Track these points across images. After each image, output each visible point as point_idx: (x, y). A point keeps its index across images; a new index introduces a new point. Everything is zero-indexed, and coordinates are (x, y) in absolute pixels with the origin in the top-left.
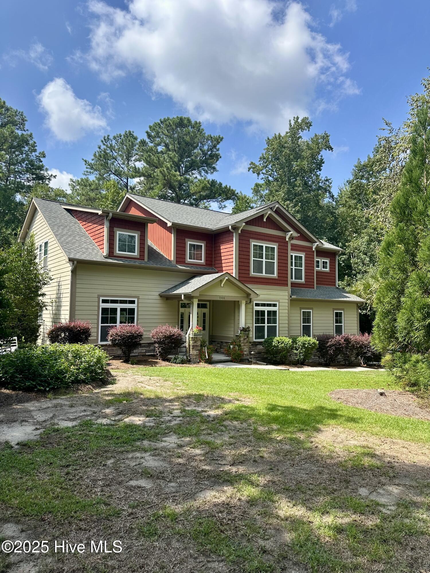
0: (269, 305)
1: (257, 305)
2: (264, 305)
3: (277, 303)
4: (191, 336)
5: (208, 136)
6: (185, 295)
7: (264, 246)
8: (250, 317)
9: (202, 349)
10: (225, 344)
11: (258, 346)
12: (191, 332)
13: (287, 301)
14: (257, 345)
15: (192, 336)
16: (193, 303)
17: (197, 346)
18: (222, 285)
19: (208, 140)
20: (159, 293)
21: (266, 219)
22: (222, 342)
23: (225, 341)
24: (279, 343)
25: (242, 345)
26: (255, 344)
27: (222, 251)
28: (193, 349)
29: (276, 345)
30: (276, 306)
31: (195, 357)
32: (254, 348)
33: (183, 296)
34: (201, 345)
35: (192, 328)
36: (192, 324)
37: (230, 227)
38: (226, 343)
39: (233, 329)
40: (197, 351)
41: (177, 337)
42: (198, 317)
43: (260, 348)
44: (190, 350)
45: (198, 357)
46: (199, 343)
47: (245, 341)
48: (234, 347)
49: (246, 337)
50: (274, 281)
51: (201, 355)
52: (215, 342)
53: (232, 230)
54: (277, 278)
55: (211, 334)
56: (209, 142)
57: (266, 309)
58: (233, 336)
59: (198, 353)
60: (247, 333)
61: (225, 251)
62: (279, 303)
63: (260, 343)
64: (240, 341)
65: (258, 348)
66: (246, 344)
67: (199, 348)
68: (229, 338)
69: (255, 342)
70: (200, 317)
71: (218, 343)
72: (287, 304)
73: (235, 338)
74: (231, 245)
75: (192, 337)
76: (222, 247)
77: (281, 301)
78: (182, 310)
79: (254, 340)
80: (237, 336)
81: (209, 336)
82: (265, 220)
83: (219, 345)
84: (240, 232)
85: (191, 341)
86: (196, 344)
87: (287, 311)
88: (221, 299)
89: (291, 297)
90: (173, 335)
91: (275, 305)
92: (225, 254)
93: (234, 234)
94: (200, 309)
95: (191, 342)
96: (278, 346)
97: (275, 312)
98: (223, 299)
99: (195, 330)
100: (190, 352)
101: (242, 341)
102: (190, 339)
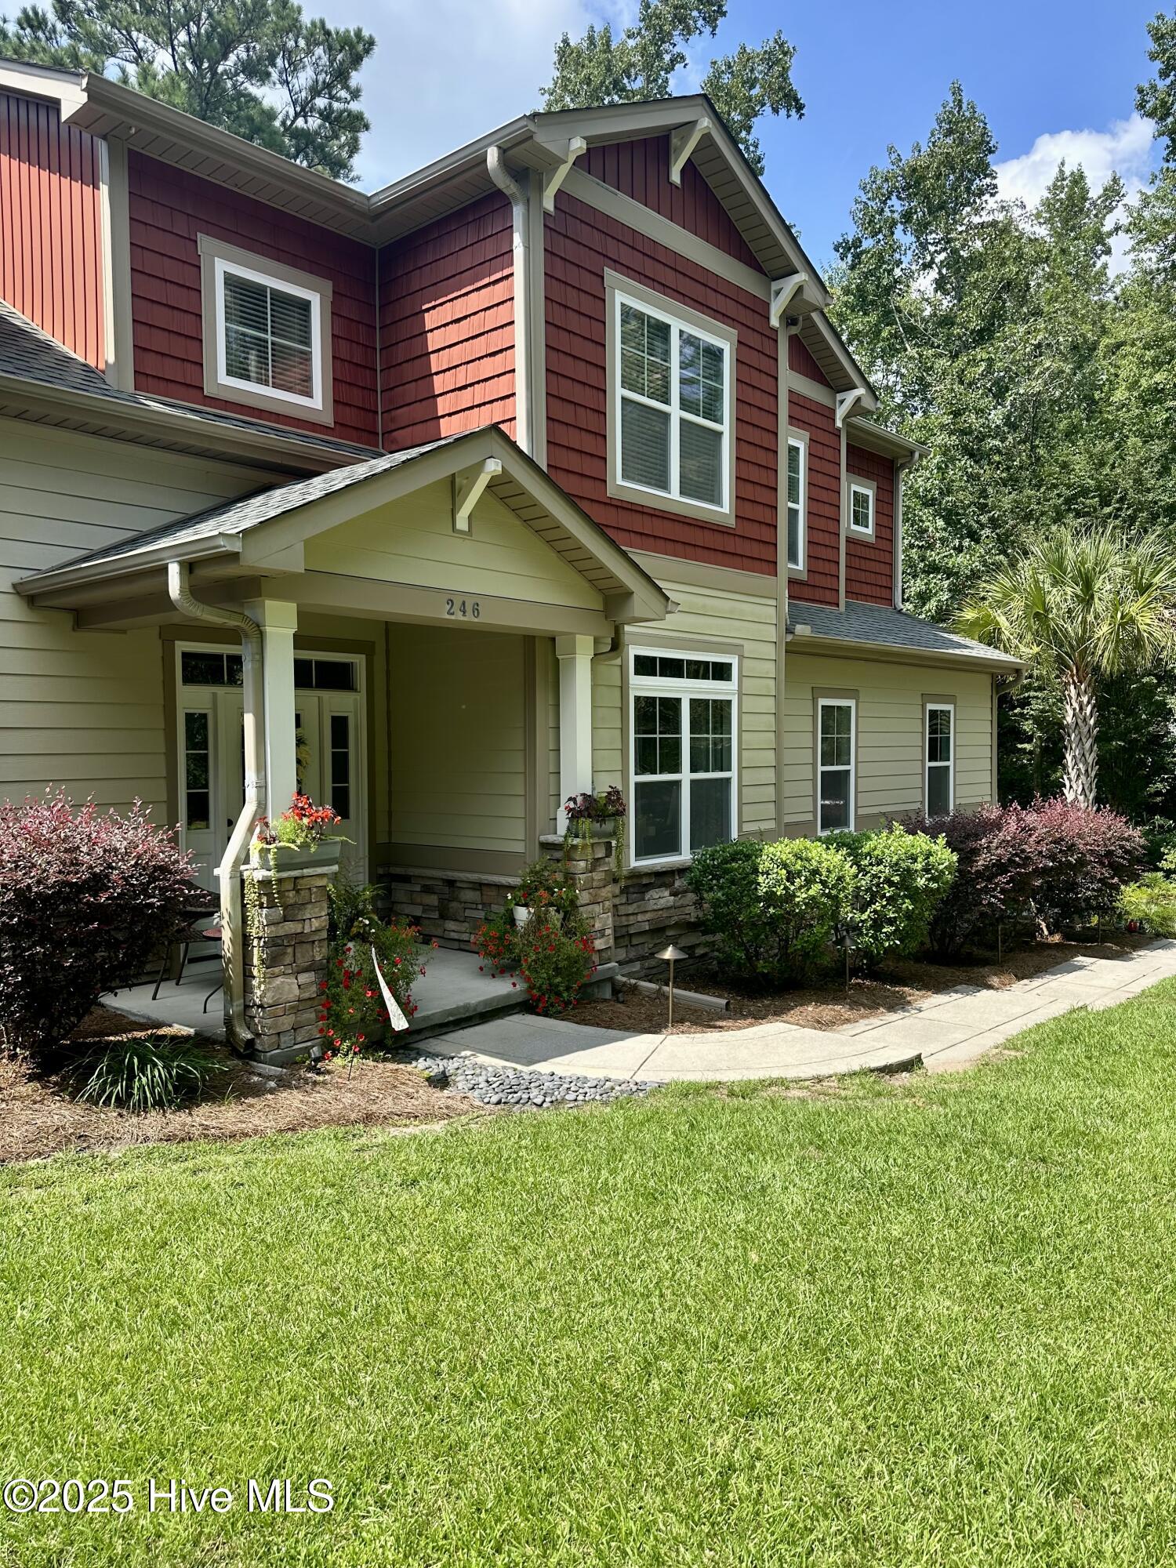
0: (699, 670)
1: (646, 666)
2: (672, 668)
3: (734, 661)
4: (256, 872)
5: (313, 24)
6: (189, 568)
7: (676, 325)
8: (613, 738)
9: (338, 952)
10: (469, 895)
11: (654, 893)
12: (256, 845)
13: (770, 651)
14: (649, 887)
15: (260, 875)
16: (262, 636)
17: (300, 940)
18: (462, 524)
19: (312, 42)
20: (18, 576)
21: (683, 171)
22: (451, 883)
23: (474, 877)
24: (791, 877)
25: (584, 897)
26: (639, 884)
27: (434, 341)
28: (270, 962)
29: (780, 891)
30: (728, 678)
31: (287, 1022)
32: (631, 909)
33: (174, 570)
34: (333, 927)
35: (260, 817)
36: (262, 787)
37: (492, 156)
38: (480, 886)
39: (518, 808)
40: (304, 978)
41: (131, 892)
42: (300, 742)
43: (662, 903)
44: (248, 976)
45: (311, 1015)
46: (316, 919)
47: (598, 876)
48: (539, 921)
49: (600, 853)
50: (717, 541)
51: (336, 998)
52: (406, 879)
53: (503, 182)
54: (731, 522)
55: (382, 839)
56: (319, 51)
57: (685, 690)
58: (519, 848)
59: (312, 991)
60: (609, 826)
61: (453, 333)
62: (741, 657)
63: (662, 877)
64: (570, 878)
65: (651, 905)
66: (606, 892)
67: (319, 953)
68: (499, 859)
69: (636, 875)
70: (313, 738)
71: (427, 890)
72: (770, 668)
73: (537, 859)
74: (498, 292)
75: (265, 883)
76: (430, 320)
77: (749, 648)
78: (192, 698)
79: (634, 863)
80: (546, 846)
81: (374, 847)
82: (676, 177)
83: (433, 900)
84: (549, 205)
85: (252, 912)
86: (291, 927)
87: (769, 704)
88: (459, 616)
89: (789, 631)
90: (97, 882)
91: (721, 672)
92: (456, 355)
93: (518, 212)
94: (313, 695)
95: (259, 919)
96: (789, 897)
97: (721, 709)
98: (470, 618)
99: (284, 826)
100: (247, 989)
101: (582, 879)
102: (251, 896)
